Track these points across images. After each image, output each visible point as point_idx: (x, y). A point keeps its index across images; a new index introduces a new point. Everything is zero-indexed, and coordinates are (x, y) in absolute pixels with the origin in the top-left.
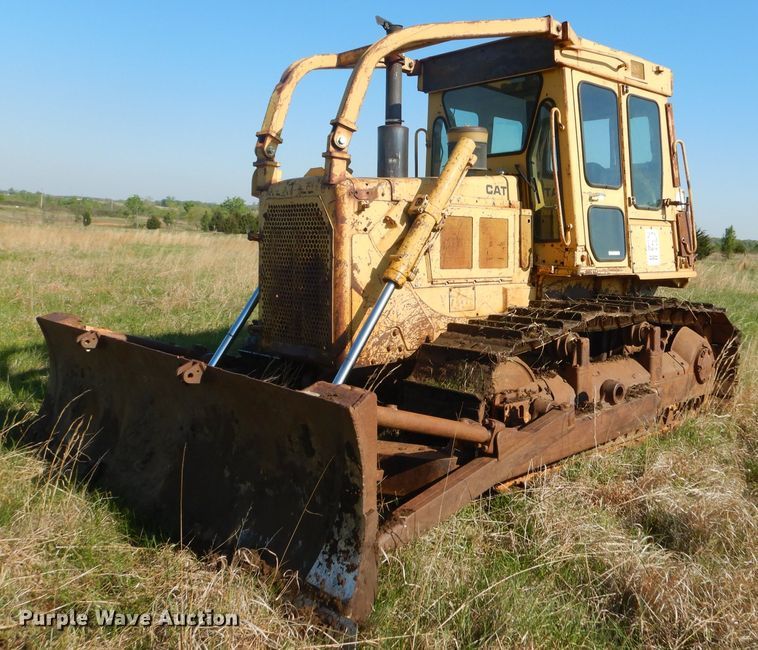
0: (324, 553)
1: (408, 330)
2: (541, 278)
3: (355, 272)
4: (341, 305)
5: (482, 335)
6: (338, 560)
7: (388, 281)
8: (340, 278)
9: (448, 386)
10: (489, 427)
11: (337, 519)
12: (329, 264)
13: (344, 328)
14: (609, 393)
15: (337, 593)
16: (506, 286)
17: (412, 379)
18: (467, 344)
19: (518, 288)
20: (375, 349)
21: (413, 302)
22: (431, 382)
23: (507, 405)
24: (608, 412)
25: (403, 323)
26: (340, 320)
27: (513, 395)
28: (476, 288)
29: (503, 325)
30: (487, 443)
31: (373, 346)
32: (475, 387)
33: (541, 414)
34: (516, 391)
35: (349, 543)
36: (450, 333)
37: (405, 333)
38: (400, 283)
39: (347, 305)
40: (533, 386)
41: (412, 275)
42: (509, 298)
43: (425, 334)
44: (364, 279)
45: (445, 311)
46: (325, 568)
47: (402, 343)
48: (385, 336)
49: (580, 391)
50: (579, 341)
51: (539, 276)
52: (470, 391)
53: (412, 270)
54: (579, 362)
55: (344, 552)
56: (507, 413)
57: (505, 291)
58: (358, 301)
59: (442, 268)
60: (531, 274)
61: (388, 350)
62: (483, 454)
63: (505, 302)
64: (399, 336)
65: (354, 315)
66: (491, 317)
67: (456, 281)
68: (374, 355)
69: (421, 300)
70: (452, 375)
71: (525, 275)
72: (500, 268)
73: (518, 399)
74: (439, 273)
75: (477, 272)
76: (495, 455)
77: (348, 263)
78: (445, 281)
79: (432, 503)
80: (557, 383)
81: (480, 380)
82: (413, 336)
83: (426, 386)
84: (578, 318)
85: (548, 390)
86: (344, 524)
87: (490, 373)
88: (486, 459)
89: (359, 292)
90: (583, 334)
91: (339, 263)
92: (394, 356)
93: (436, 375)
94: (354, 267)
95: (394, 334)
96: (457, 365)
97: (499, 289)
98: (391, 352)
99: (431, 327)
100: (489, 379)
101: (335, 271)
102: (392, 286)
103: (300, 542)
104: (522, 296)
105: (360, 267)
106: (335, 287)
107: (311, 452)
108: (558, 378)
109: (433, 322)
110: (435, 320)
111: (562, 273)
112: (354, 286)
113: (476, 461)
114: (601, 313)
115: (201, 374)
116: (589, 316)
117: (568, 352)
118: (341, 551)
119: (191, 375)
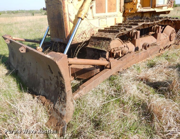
0: (58, 101)
1: (87, 32)
2: (126, 14)
3: (70, 16)
4: (67, 26)
5: (108, 32)
6: (61, 103)
7: (79, 18)
8: (66, 18)
9: (98, 48)
11: (60, 92)
12: (62, 14)
13: (69, 33)
14: (145, 47)
15: (61, 112)
16: (115, 18)
17: (88, 46)
18: (104, 35)
19: (119, 18)
20: (78, 38)
21: (88, 24)
22: (93, 47)
23: (115, 52)
24: (144, 52)
25: (85, 30)
26: (67, 31)
27: (117, 49)
28: (107, 19)
29: (113, 29)
30: (108, 65)
31: (77, 37)
32: (105, 48)
33: (125, 55)
34: (118, 48)
35: (64, 99)
36: (99, 32)
37: (86, 33)
38: (83, 18)
39: (69, 26)
40: (123, 46)
41: (86, 16)
42: (117, 21)
43: (92, 33)
44: (73, 18)
45: (98, 26)
46: (59, 105)
47: (86, 36)
48: (81, 35)
49: (136, 46)
50: (137, 32)
51: (125, 14)
52: (104, 49)
53: (86, 14)
54: (137, 38)
55: (63, 101)
56: (115, 54)
57: (115, 19)
58: (72, 25)
59: (96, 13)
60: (123, 13)
61: (82, 38)
62: (106, 68)
63: (115, 22)
64: (85, 34)
66: (111, 27)
67: (101, 17)
68: (78, 40)
69: (90, 23)
70: (99, 44)
72: (114, 12)
73: (118, 50)
74: (96, 15)
75: (107, 14)
76: (110, 68)
77: (68, 13)
78: (97, 17)
79: (91, 84)
80: (130, 44)
81: (106, 46)
82: (89, 34)
84: (137, 25)
85: (127, 47)
86: (62, 94)
87: (109, 44)
88: (107, 69)
89: (72, 22)
90: (138, 30)
91: (65, 14)
93: (95, 45)
94: (69, 14)
95: (83, 34)
96: (100, 41)
97: (113, 18)
98: (83, 39)
99: (94, 31)
100: (109, 45)
101: (64, 16)
102: (80, 19)
103: (53, 96)
104: (120, 20)
105: (71, 14)
106: (65, 21)
107: (52, 73)
108: (130, 43)
109: (94, 29)
110: (95, 29)
111: (132, 12)
112: (70, 20)
113: (105, 70)
114: (144, 23)
115: (25, 50)
116: (140, 24)
117: (133, 36)
118: (62, 101)
119: (22, 50)
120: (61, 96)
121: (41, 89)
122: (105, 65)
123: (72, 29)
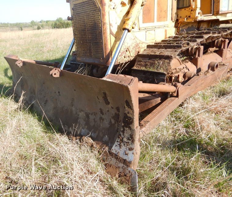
0: (117, 142)
1: (131, 49)
2: (179, 24)
3: (111, 27)
4: (107, 41)
5: (163, 48)
6: (124, 145)
7: (125, 29)
8: (106, 30)
9: (151, 70)
10: (175, 86)
11: (122, 129)
12: (100, 25)
13: (108, 51)
14: (212, 67)
15: (125, 157)
16: (166, 29)
17: (135, 68)
18: (158, 52)
19: (170, 29)
20: (120, 57)
21: (133, 38)
22: (143, 68)
23: (173, 75)
24: (212, 75)
25: (129, 47)
26: (107, 47)
27: (175, 71)
28: (156, 30)
29: (170, 43)
30: (174, 92)
32: (163, 69)
34: (176, 69)
35: (128, 139)
36: (148, 49)
37: (130, 50)
38: (130, 29)
39: (109, 41)
40: (181, 67)
41: (134, 26)
42: (167, 33)
43: (137, 50)
44: (115, 30)
45: (144, 41)
46: (119, 147)
47: (129, 54)
48: (123, 52)
49: (198, 67)
50: (199, 47)
51: (178, 24)
52: (161, 71)
53: (134, 24)
54: (199, 56)
55: (127, 142)
56: (173, 78)
57: (166, 31)
58: (113, 39)
59: (143, 23)
60: (175, 23)
61: (125, 57)
62: (172, 96)
63: (166, 35)
64: (128, 52)
65: (112, 45)
66: (163, 41)
67: (148, 28)
68: (120, 60)
69: (136, 37)
70: (152, 65)
71: (173, 24)
72: (164, 21)
73: (177, 72)
74: (143, 25)
75: (156, 23)
76: (177, 96)
77: (108, 23)
78: (144, 28)
79: (156, 118)
80: (189, 64)
81: (165, 66)
82: (133, 51)
83: (141, 70)
84: (202, 37)
85: (186, 68)
86: (125, 132)
87: (169, 63)
88: (173, 98)
89: (113, 35)
90: (202, 45)
91: (104, 24)
92: (127, 59)
93: (146, 66)
94: (110, 25)
95: (127, 51)
96: (154, 61)
97: (163, 30)
98: (126, 58)
99: (139, 47)
100: (169, 66)
101: (103, 27)
102: (127, 31)
103: (106, 136)
104: (172, 32)
105: (113, 25)
106: (104, 34)
107: (107, 103)
108: (190, 63)
109: (140, 45)
110: (141, 44)
111: (189, 20)
112: (111, 33)
113: (169, 99)
114: (211, 35)
115: (59, 73)
116: (206, 36)
117: (194, 53)
118: (125, 142)
119: (55, 74)
120: (123, 134)
121: (81, 128)
122: (170, 92)
123: (113, 44)
